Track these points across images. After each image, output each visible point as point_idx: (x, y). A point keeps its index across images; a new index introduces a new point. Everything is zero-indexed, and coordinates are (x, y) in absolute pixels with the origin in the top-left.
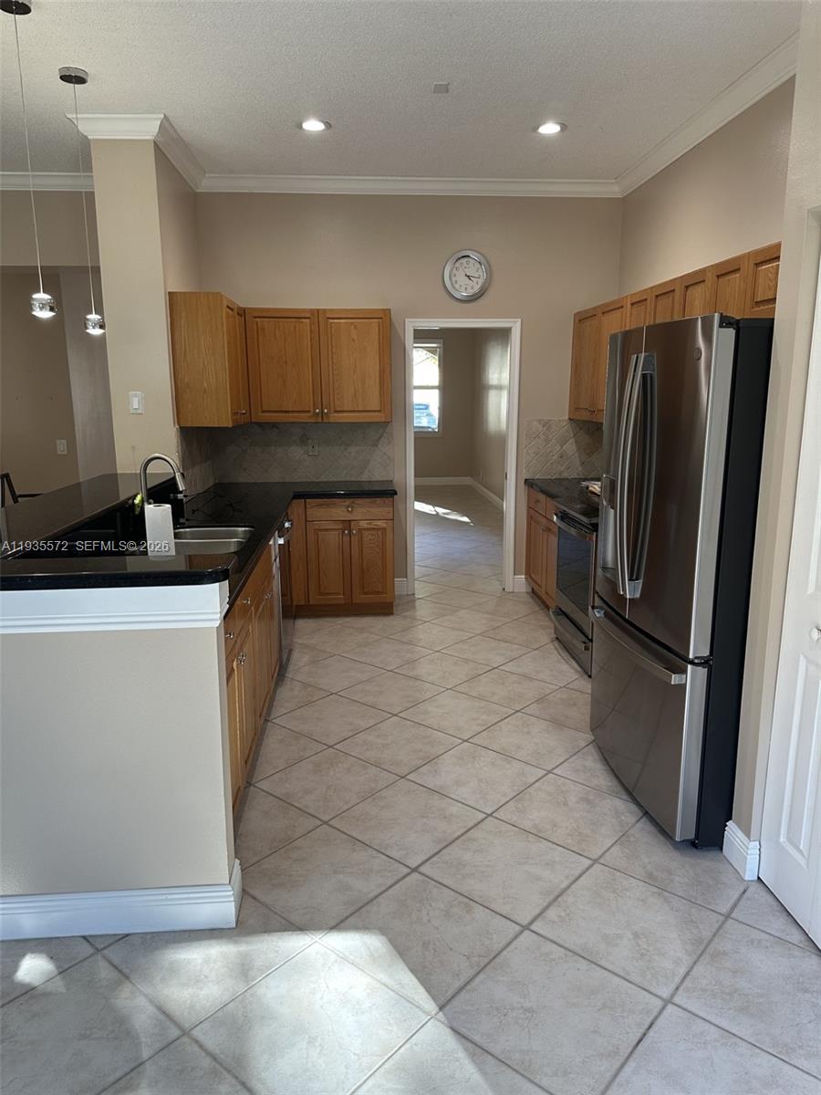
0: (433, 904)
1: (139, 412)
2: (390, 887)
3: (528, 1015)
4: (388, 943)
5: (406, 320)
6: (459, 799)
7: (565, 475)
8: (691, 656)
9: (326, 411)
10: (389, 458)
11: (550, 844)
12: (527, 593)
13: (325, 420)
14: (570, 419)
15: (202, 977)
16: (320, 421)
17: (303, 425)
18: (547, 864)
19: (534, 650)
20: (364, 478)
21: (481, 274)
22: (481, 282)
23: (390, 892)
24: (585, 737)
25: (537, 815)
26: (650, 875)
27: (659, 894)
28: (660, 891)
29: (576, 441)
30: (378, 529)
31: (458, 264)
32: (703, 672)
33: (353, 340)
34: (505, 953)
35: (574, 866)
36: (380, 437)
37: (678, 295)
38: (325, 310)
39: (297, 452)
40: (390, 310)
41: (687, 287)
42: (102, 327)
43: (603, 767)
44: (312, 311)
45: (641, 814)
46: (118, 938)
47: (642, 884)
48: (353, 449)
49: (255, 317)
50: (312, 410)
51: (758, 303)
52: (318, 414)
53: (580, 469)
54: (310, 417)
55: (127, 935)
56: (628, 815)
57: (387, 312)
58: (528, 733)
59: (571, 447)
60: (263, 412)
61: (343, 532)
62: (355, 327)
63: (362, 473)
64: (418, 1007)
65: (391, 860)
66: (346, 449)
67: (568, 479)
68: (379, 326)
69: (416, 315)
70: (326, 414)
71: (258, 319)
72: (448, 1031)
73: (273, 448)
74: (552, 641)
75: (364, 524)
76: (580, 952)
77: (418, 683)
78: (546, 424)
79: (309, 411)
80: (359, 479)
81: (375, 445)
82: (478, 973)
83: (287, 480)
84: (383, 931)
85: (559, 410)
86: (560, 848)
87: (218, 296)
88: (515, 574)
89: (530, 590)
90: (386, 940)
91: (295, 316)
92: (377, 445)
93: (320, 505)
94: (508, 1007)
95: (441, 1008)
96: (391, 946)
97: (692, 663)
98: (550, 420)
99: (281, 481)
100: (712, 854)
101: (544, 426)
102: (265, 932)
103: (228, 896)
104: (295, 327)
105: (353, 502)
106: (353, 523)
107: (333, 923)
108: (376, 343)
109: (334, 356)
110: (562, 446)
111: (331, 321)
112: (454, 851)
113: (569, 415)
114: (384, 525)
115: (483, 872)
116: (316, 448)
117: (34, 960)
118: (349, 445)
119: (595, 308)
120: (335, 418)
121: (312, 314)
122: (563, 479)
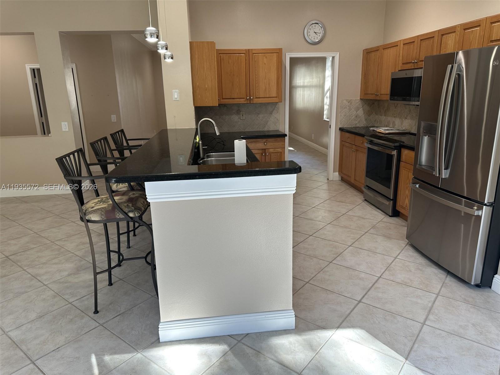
0: (377, 316)
1: (177, 99)
2: (354, 309)
3: (446, 360)
4: (367, 333)
5: (286, 53)
6: (362, 271)
7: (358, 125)
8: (486, 202)
9: (252, 98)
10: (277, 120)
11: (414, 288)
12: (339, 180)
13: (251, 102)
14: (361, 99)
15: (292, 350)
16: (249, 102)
17: (238, 105)
18: (417, 297)
19: (358, 205)
20: (266, 129)
21: (322, 32)
22: (321, 35)
23: (355, 311)
24: (403, 243)
25: (401, 276)
26: (465, 299)
27: (474, 307)
28: (474, 306)
29: (363, 110)
30: (278, 153)
31: (311, 27)
32: (490, 209)
33: (265, 64)
34: (420, 335)
35: (429, 297)
36: (274, 110)
37: (436, 39)
38: (252, 49)
39: (235, 118)
40: (282, 49)
41: (442, 35)
42: (172, 58)
43: (418, 255)
44: (246, 50)
45: (446, 274)
46: (244, 335)
47: (464, 303)
48: (261, 116)
49: (219, 54)
50: (245, 98)
51: (492, 41)
52: (248, 99)
53: (365, 122)
54: (245, 101)
55: (248, 334)
56: (441, 274)
57: (280, 50)
58: (377, 242)
59: (361, 112)
60: (223, 99)
61: (262, 154)
62: (266, 57)
63: (265, 127)
64: (396, 359)
65: (347, 298)
66: (257, 116)
67: (359, 127)
68: (277, 56)
69: (291, 51)
70: (252, 99)
71: (221, 55)
72: (415, 368)
73: (224, 116)
74: (364, 201)
75: (271, 150)
76: (453, 333)
77: (313, 222)
78: (350, 102)
79: (244, 98)
80: (263, 130)
81: (271, 113)
82: (414, 344)
83: (231, 131)
84: (361, 327)
85: (356, 94)
86: (419, 290)
87: (213, 44)
88: (334, 172)
89: (341, 179)
90: (365, 332)
91: (239, 52)
92: (272, 114)
93: (252, 142)
94: (435, 357)
95: (406, 359)
96: (369, 334)
97: (486, 205)
98: (352, 100)
99: (228, 131)
100: (487, 290)
101: (349, 103)
102: (309, 330)
103: (293, 315)
104: (238, 58)
105: (267, 140)
106: (266, 150)
107: (337, 326)
108: (275, 64)
109: (256, 72)
110: (357, 112)
111: (255, 54)
112: (372, 293)
113: (360, 97)
114: (281, 151)
115: (391, 301)
116: (244, 115)
117: (213, 346)
118: (259, 114)
119: (378, 47)
120: (256, 101)
121: (246, 52)
122: (357, 127)
